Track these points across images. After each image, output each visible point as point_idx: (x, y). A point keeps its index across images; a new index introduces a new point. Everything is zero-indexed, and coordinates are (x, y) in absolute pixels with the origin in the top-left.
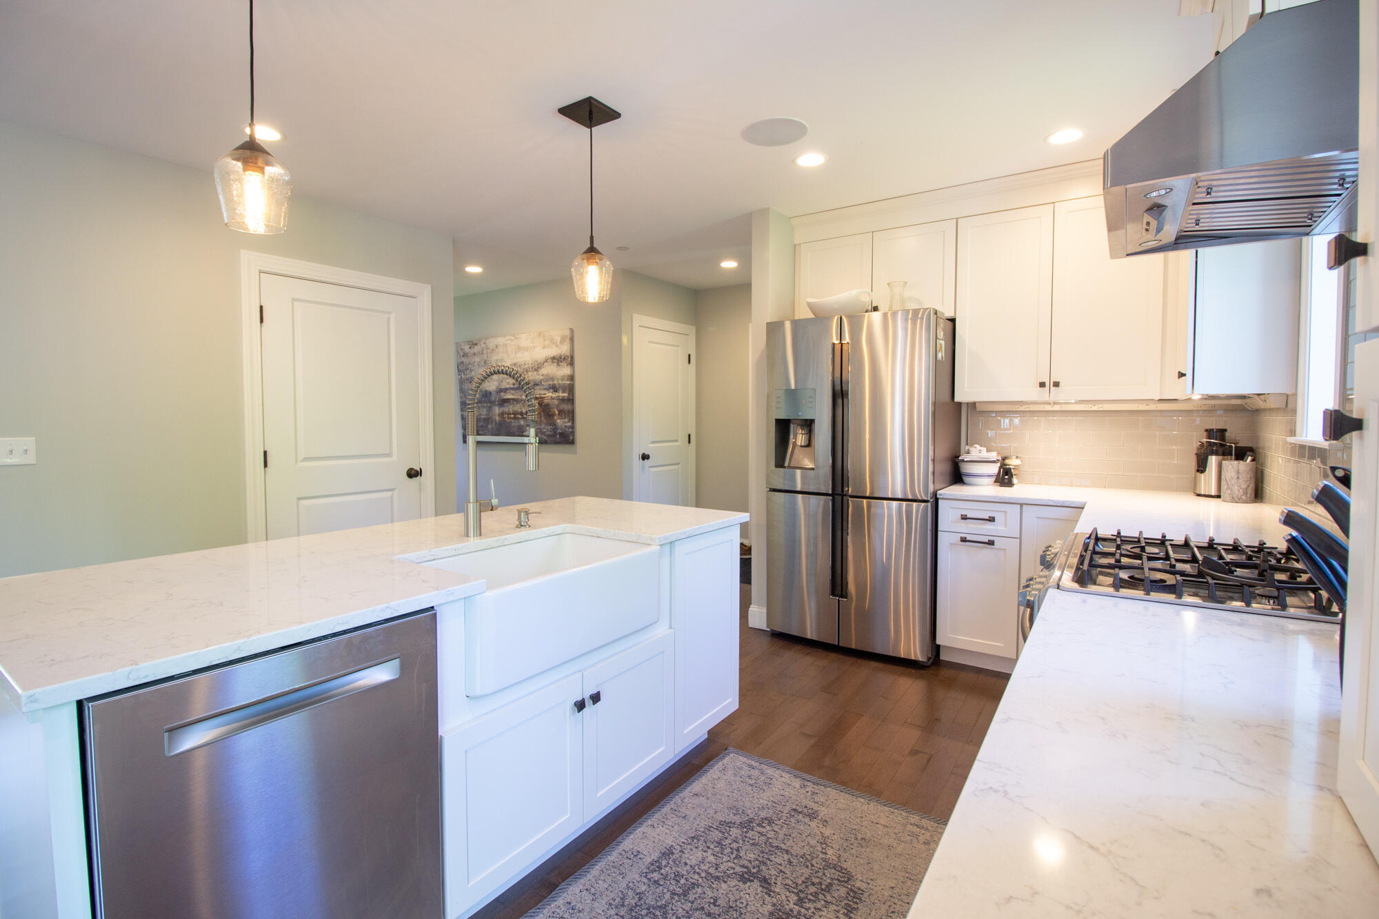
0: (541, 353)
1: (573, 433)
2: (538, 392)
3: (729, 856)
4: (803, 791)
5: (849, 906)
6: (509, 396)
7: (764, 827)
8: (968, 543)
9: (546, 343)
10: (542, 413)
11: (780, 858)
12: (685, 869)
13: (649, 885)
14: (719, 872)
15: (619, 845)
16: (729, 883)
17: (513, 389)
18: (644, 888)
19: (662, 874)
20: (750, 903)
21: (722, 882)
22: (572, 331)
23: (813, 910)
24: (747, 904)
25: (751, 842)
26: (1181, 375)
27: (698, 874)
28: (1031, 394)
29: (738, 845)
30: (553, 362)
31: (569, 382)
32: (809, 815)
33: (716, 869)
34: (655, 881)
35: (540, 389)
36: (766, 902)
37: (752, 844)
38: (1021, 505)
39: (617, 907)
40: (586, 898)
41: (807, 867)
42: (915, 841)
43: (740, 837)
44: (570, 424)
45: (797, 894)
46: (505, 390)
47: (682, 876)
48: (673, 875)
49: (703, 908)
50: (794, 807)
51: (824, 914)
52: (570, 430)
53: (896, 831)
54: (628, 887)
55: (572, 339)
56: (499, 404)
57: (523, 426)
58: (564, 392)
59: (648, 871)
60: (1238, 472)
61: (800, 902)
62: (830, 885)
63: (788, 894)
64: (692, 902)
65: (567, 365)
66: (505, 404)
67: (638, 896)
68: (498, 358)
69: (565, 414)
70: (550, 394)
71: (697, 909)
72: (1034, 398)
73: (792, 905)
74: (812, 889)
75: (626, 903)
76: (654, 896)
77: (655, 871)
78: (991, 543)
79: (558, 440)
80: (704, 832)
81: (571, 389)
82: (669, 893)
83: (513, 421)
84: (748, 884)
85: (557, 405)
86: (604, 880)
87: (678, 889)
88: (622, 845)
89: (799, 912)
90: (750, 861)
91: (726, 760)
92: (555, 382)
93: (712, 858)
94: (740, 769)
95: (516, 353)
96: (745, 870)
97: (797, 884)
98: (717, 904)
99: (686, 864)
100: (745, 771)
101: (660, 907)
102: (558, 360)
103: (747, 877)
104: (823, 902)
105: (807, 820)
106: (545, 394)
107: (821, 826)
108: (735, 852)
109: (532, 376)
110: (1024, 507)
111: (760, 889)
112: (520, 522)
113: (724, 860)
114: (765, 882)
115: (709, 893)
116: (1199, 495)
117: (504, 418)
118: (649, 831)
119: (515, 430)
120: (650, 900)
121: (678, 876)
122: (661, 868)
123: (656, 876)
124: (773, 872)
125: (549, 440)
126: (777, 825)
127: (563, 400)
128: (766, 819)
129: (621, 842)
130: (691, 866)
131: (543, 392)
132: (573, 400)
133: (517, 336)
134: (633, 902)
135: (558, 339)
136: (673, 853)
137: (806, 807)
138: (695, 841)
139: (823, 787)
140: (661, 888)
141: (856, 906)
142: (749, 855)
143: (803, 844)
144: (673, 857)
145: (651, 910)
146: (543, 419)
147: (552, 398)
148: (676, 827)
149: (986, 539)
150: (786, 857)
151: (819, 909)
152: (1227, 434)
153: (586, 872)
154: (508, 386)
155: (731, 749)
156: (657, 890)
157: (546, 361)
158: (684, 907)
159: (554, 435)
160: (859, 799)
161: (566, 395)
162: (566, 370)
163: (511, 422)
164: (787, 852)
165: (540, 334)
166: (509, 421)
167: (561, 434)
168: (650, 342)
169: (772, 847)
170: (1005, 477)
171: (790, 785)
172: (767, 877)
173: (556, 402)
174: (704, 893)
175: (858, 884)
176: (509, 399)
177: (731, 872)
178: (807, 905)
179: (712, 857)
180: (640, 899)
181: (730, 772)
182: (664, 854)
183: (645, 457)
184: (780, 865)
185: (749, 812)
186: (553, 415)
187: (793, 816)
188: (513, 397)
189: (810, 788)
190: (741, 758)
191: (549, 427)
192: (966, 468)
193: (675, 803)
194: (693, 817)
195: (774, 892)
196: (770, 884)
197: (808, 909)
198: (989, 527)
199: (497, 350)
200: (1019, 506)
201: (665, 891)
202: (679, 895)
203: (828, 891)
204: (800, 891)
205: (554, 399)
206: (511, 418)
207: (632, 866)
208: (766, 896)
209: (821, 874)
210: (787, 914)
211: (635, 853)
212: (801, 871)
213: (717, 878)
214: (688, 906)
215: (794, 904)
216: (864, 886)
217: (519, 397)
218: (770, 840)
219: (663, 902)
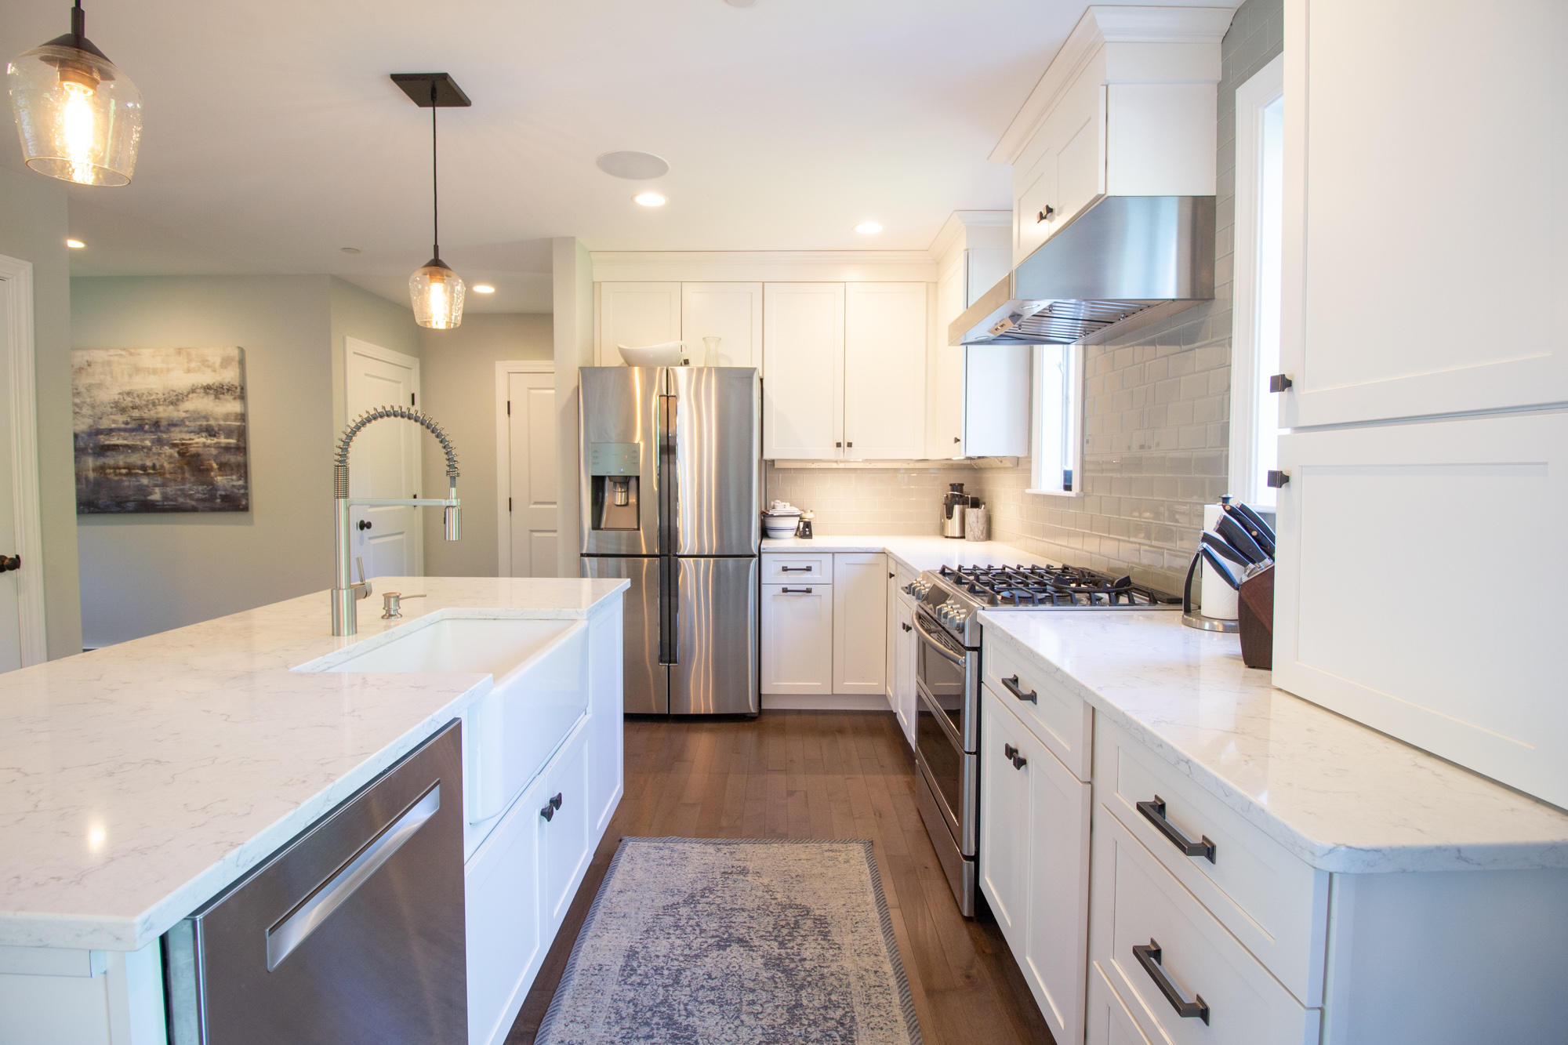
0: (181, 379)
1: (246, 496)
2: (177, 436)
3: (694, 933)
4: (720, 854)
5: (822, 932)
6: (115, 441)
7: (708, 897)
8: (789, 593)
9: (193, 365)
10: (186, 467)
11: (741, 918)
12: (660, 961)
13: (635, 990)
14: (694, 950)
15: (574, 967)
16: (710, 956)
17: (125, 430)
18: (632, 994)
19: (640, 975)
20: (741, 964)
21: (704, 958)
22: (242, 351)
23: (796, 947)
24: (740, 966)
25: (705, 913)
26: (957, 440)
27: (677, 960)
28: (828, 452)
29: (695, 921)
30: (207, 394)
31: (239, 424)
32: (740, 873)
33: (690, 949)
34: (639, 984)
35: (181, 432)
36: (754, 957)
37: (708, 915)
38: (833, 553)
39: (617, 1022)
40: (577, 1029)
41: (768, 915)
42: (837, 863)
43: (692, 914)
44: (241, 483)
45: (775, 940)
46: (109, 432)
47: (662, 968)
48: (652, 971)
49: (703, 986)
50: (723, 870)
51: (807, 946)
52: (242, 491)
53: (819, 860)
54: (615, 1001)
55: (242, 363)
56: (94, 453)
57: (147, 486)
58: (228, 436)
59: (624, 978)
60: (977, 518)
61: (782, 945)
62: (796, 922)
63: (768, 942)
64: (689, 986)
65: (235, 399)
66: (109, 453)
67: (631, 1004)
68: (94, 382)
69: (232, 470)
70: (203, 440)
71: (698, 990)
72: (833, 457)
73: (778, 951)
74: (785, 931)
75: (624, 1015)
76: (648, 997)
77: (631, 975)
78: (809, 591)
79: (217, 506)
80: (654, 922)
81: (242, 433)
82: (661, 988)
83: (124, 478)
84: (728, 949)
85: (216, 456)
86: (584, 1005)
87: (667, 981)
88: (577, 966)
89: (787, 953)
90: (716, 930)
91: (628, 850)
92: (212, 422)
93: (679, 942)
94: (648, 853)
95: (130, 376)
96: (718, 939)
97: (770, 932)
98: (713, 977)
99: (658, 956)
100: (654, 854)
101: (662, 1003)
102: (217, 391)
103: (723, 944)
104: (801, 938)
105: (741, 877)
106: (193, 439)
107: (757, 878)
108: (696, 928)
109: (164, 412)
110: (836, 555)
111: (742, 949)
112: (388, 611)
113: (692, 938)
114: (741, 941)
115: (699, 971)
116: (947, 537)
117: (106, 474)
118: (597, 942)
119: (130, 493)
120: (647, 1002)
121: (658, 970)
122: (636, 970)
123: (635, 979)
124: (743, 931)
125: (200, 506)
126: (718, 891)
127: (227, 449)
128: (705, 889)
129: (574, 964)
130: (665, 956)
131: (188, 436)
132: (245, 448)
133: (132, 351)
134: (631, 1011)
135: (217, 361)
136: (638, 953)
137: (733, 867)
138: (651, 933)
139: (736, 846)
140: (649, 987)
141: (827, 930)
142: (712, 925)
143: (752, 898)
144: (640, 955)
145: (655, 1009)
146: (187, 475)
147: (205, 446)
148: (622, 928)
149: (804, 588)
150: (745, 914)
151: (800, 944)
152: (964, 487)
153: (557, 1005)
154: (113, 426)
155: (626, 838)
156: (647, 990)
157: (193, 391)
158: (683, 993)
159: (212, 497)
160: (773, 845)
161: (233, 441)
162: (233, 407)
163: (122, 480)
164: (743, 910)
165: (179, 351)
166: (116, 478)
167: (224, 498)
168: (366, 375)
169: (726, 910)
170: (805, 530)
171: (706, 853)
172: (741, 936)
173: (214, 451)
174: (695, 973)
175: (817, 912)
176: (117, 445)
177: (706, 945)
178: (790, 945)
179: (679, 940)
180: (636, 1005)
181: (640, 861)
182: (628, 956)
183: (363, 525)
184: (745, 922)
185: (684, 889)
186: (210, 469)
187: (728, 878)
188: (125, 442)
189: (725, 849)
190: (642, 844)
191: (200, 488)
192: (774, 523)
193: (604, 907)
194: (633, 913)
195: (755, 946)
196: (747, 942)
197: (792, 948)
198: (806, 576)
199: (90, 370)
200: (831, 555)
201: (655, 987)
202: (672, 985)
203: (799, 928)
204: (776, 936)
205: (208, 446)
206: (121, 474)
207: (603, 980)
208: (751, 953)
209: (783, 916)
210: (779, 959)
211: (598, 968)
212: (766, 921)
213: (697, 956)
214: (687, 991)
215: (779, 949)
216: (823, 912)
217: (138, 443)
218: (721, 906)
219: (661, 998)
